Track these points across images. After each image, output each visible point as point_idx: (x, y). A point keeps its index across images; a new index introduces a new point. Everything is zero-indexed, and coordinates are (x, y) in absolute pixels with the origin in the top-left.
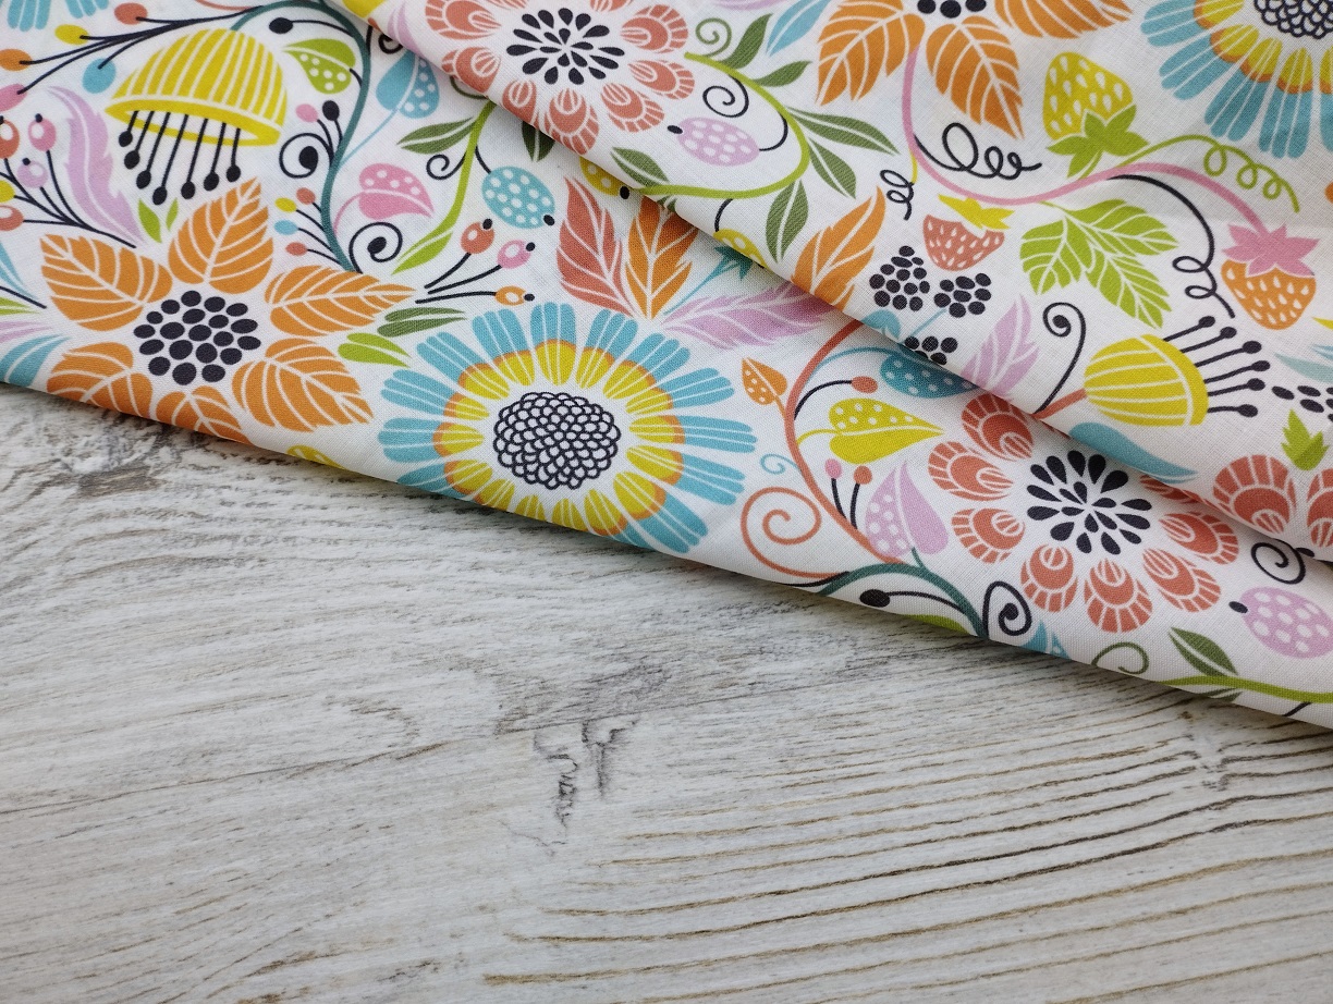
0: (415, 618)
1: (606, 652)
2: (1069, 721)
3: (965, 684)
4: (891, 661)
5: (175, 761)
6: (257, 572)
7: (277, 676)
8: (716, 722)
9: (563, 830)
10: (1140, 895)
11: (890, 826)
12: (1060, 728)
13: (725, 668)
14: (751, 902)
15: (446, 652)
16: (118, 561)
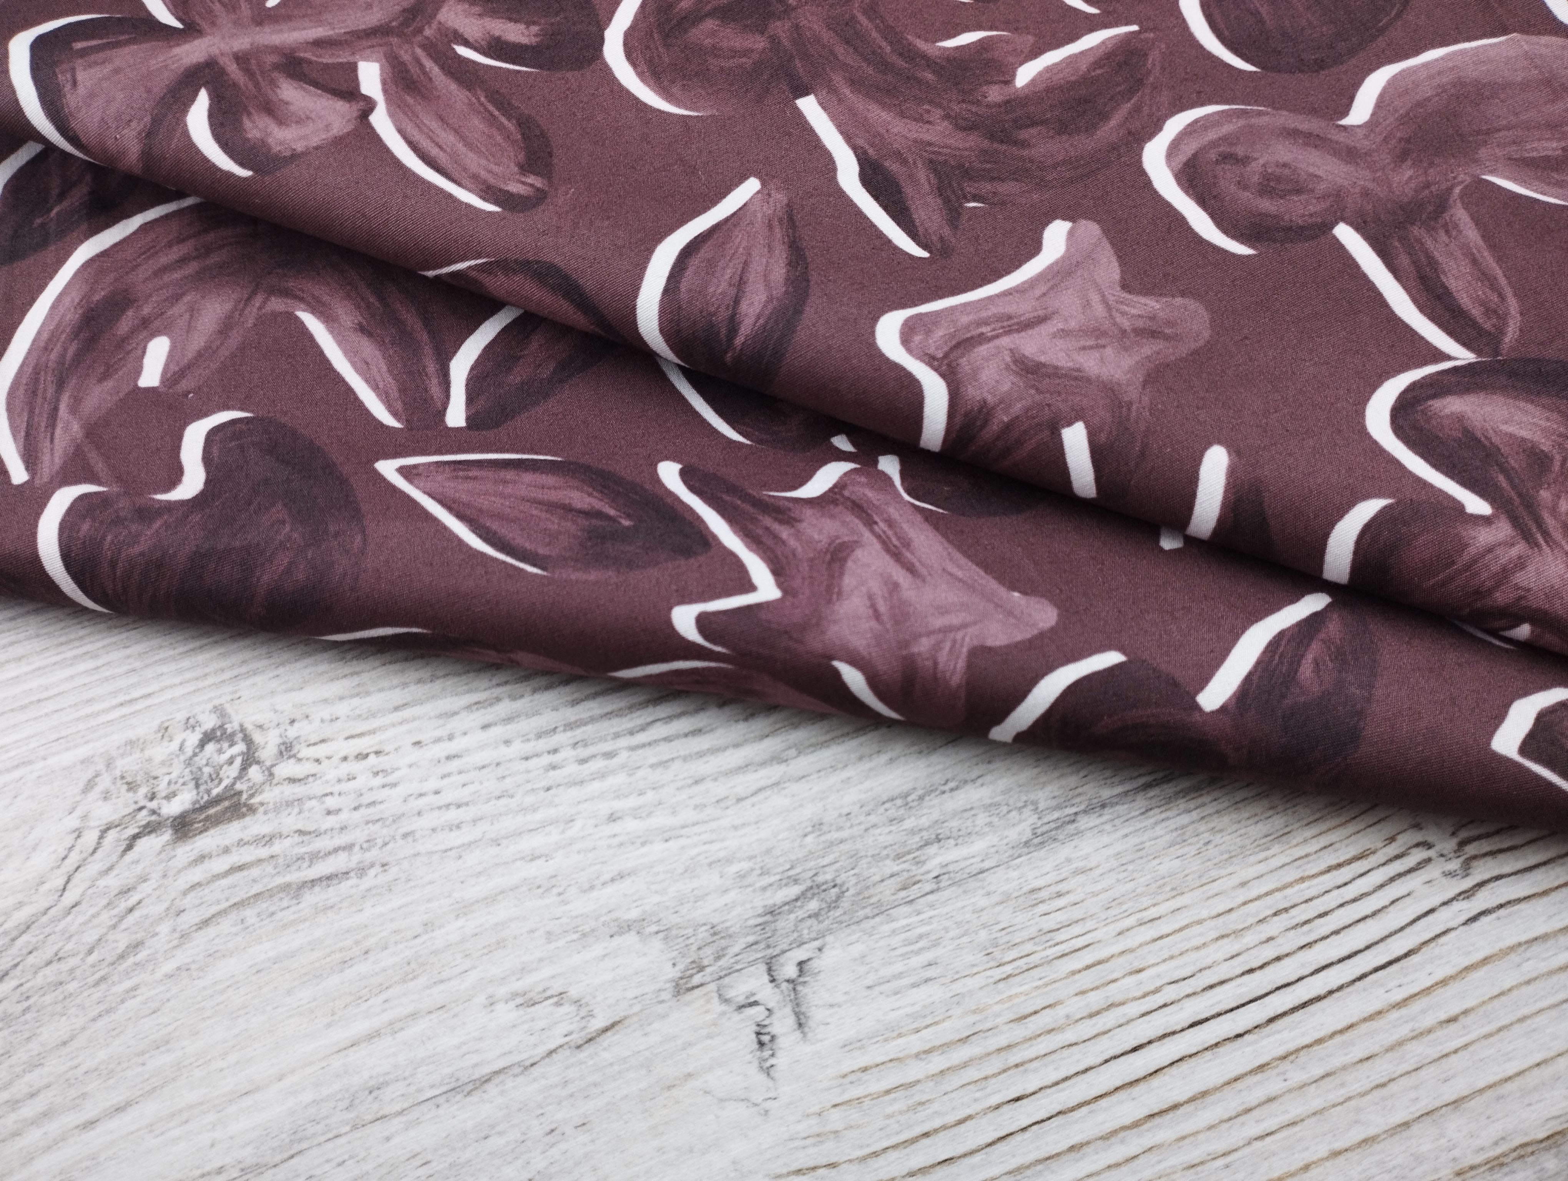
0: (561, 890)
1: (773, 879)
2: (1284, 838)
3: (1164, 824)
4: (1079, 818)
5: (342, 1105)
6: (383, 879)
7: (428, 987)
8: (908, 928)
9: (771, 1084)
10: (1404, 1011)
11: (1118, 998)
12: (1276, 849)
13: (905, 866)
14: (991, 1115)
15: (603, 919)
16: (232, 902)
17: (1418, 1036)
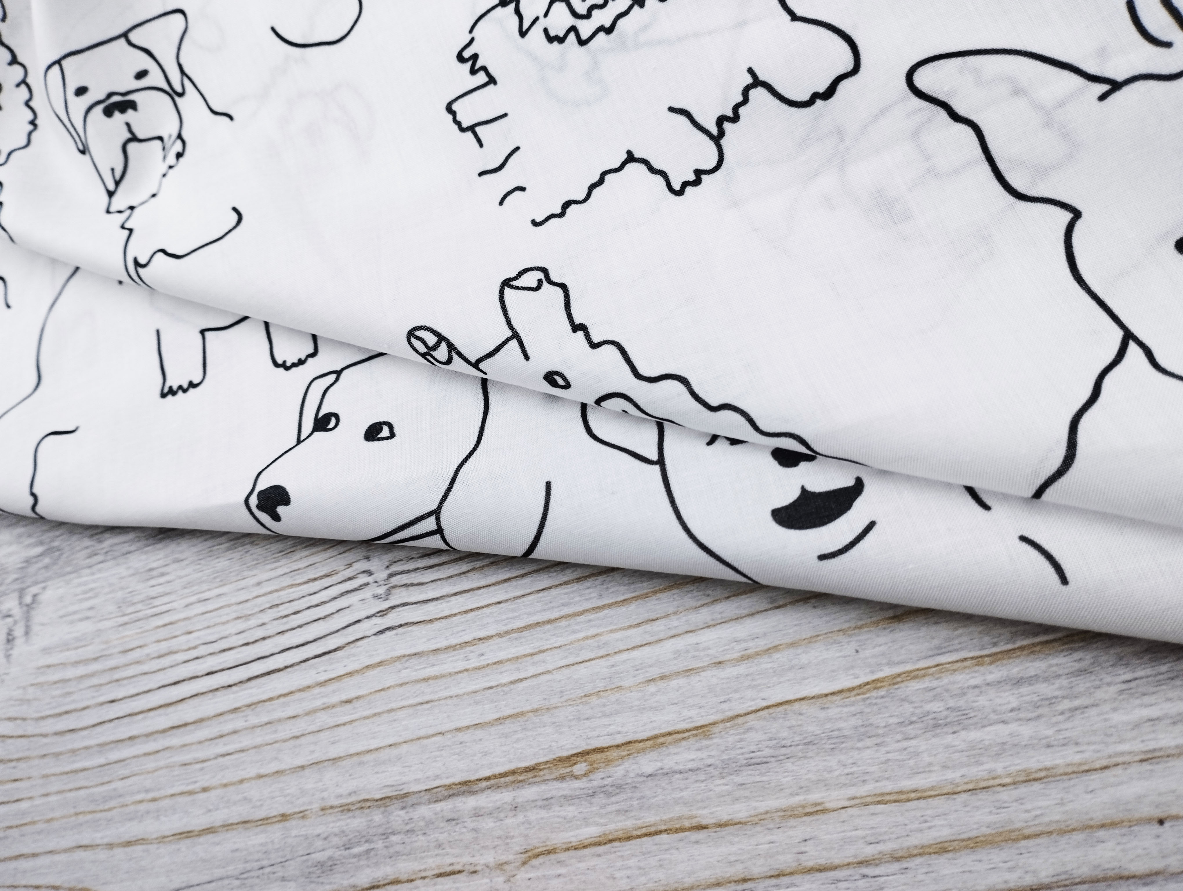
9: (8, 665)
10: (323, 689)
14: (99, 708)
17: (326, 708)
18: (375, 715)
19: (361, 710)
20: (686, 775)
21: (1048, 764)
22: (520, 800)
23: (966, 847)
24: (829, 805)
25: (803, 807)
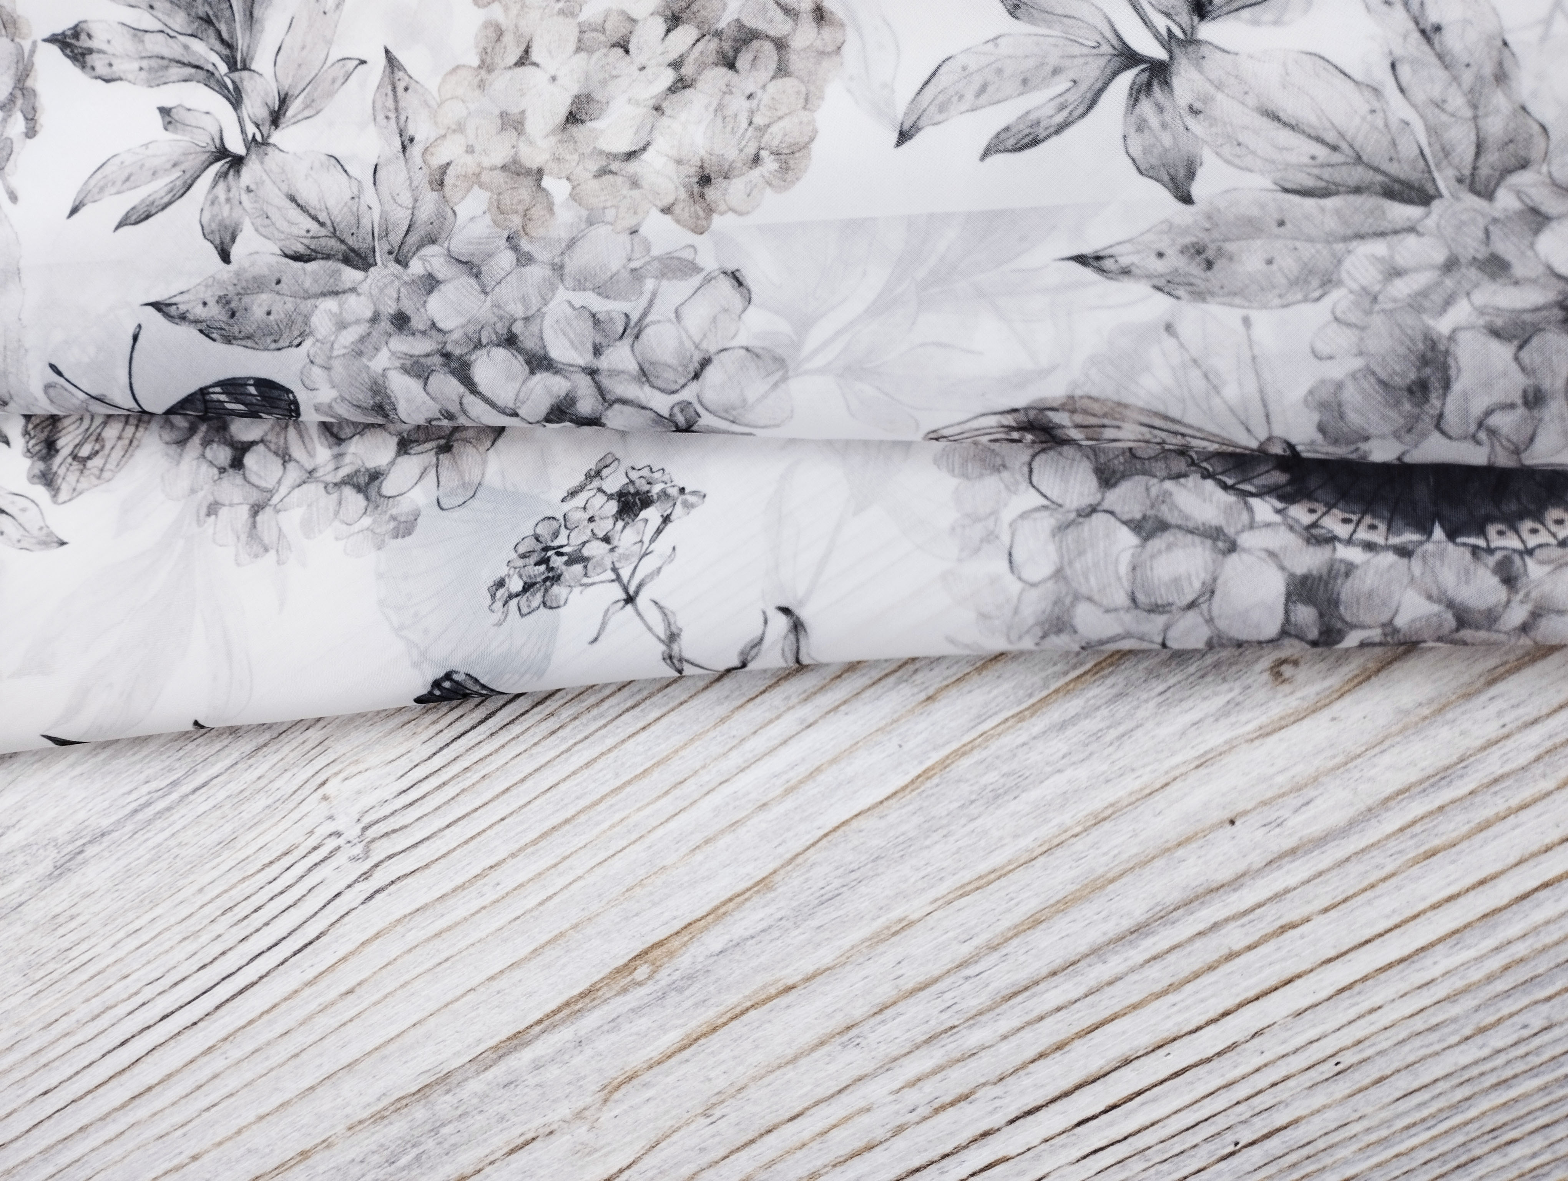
18: (386, 997)
19: (367, 996)
20: (758, 939)
21: (1112, 800)
22: (582, 1033)
23: (1058, 912)
24: (914, 917)
25: (888, 928)
